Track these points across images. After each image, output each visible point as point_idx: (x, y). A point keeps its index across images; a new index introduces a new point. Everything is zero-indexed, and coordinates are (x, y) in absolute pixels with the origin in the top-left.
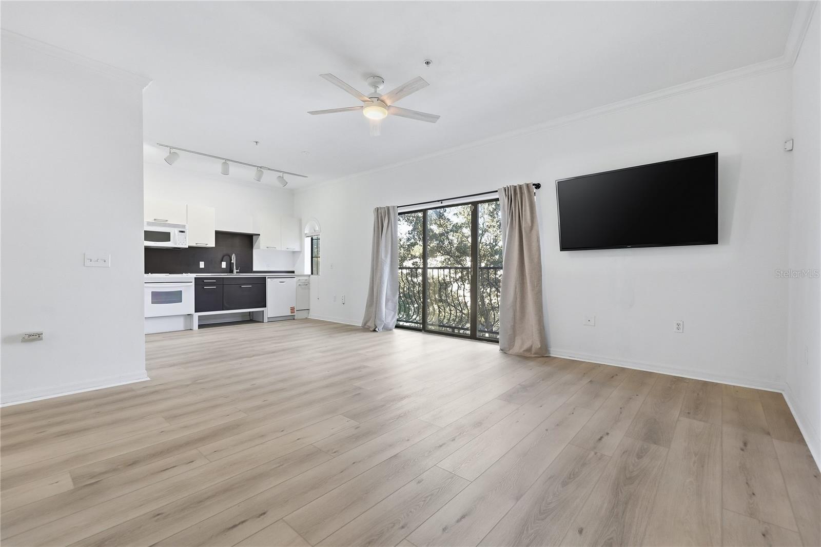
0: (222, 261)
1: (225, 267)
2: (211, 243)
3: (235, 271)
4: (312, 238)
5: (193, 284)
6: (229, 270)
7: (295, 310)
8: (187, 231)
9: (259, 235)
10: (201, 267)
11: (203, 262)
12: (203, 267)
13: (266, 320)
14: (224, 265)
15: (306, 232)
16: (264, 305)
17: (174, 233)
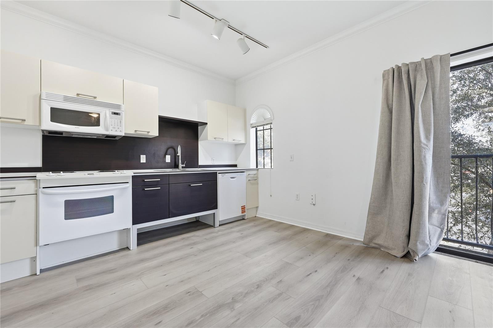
0: (166, 154)
1: (169, 161)
2: (154, 132)
3: (181, 165)
4: (256, 129)
5: (130, 186)
6: (173, 164)
7: (246, 209)
8: (123, 114)
9: (206, 124)
10: (142, 161)
11: (145, 156)
12: (145, 161)
13: (217, 224)
14: (168, 159)
15: (251, 122)
16: (216, 207)
17: (105, 115)
